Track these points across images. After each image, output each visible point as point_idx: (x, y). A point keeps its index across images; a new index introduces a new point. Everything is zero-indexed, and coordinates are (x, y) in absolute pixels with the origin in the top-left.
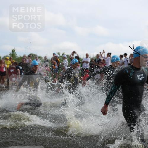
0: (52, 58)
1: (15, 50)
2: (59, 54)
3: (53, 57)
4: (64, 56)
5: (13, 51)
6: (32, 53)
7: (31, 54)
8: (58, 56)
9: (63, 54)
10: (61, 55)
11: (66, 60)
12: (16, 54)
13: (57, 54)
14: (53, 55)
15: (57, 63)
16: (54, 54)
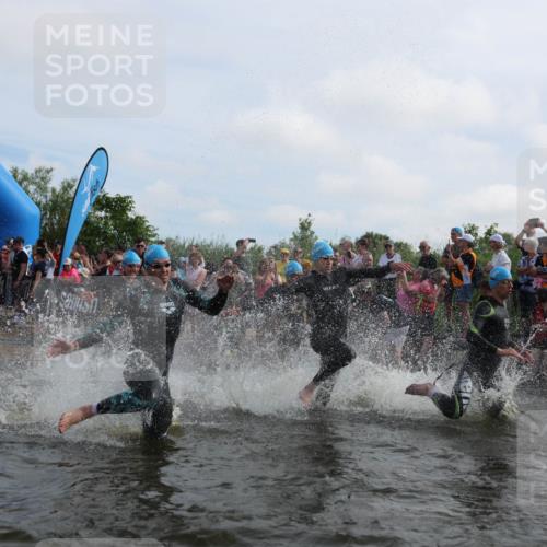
0: (449, 245)
1: (309, 223)
2: (472, 230)
3: (452, 243)
4: (492, 238)
5: (305, 226)
6: (370, 231)
7: (368, 236)
8: (471, 238)
9: (489, 233)
10: (481, 234)
11: (503, 253)
12: (317, 238)
13: (466, 232)
14: (449, 236)
15: (466, 267)
16: (455, 233)
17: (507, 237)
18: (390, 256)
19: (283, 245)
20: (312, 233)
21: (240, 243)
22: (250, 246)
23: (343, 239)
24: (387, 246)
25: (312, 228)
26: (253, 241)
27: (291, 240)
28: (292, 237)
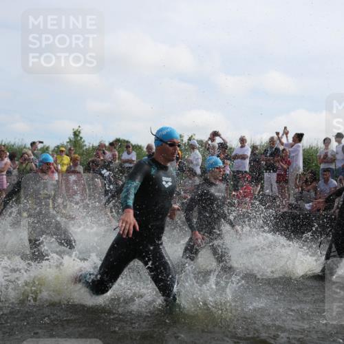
1: (79, 132)
4: (191, 142)
5: (76, 134)
6: (118, 137)
9: (190, 139)
10: (185, 140)
12: (84, 141)
17: (200, 142)
18: (129, 153)
19: (62, 146)
20: (81, 138)
21: (33, 144)
22: (40, 146)
23: (100, 142)
24: (128, 147)
25: (81, 135)
26: (42, 142)
27: (68, 142)
28: (68, 140)
